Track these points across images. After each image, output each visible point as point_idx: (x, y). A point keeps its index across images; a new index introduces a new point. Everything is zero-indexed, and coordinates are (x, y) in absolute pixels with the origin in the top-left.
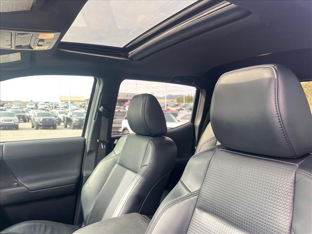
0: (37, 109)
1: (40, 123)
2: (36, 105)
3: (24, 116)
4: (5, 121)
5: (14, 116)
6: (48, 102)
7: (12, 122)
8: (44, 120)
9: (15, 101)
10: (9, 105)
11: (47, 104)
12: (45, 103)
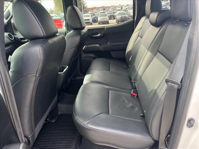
0: (122, 10)
1: (120, 19)
2: (122, 8)
3: (114, 15)
4: (102, 19)
5: (106, 16)
6: (128, 5)
7: (105, 20)
8: (121, 17)
9: (111, 6)
10: (107, 9)
11: (128, 6)
12: (127, 5)
